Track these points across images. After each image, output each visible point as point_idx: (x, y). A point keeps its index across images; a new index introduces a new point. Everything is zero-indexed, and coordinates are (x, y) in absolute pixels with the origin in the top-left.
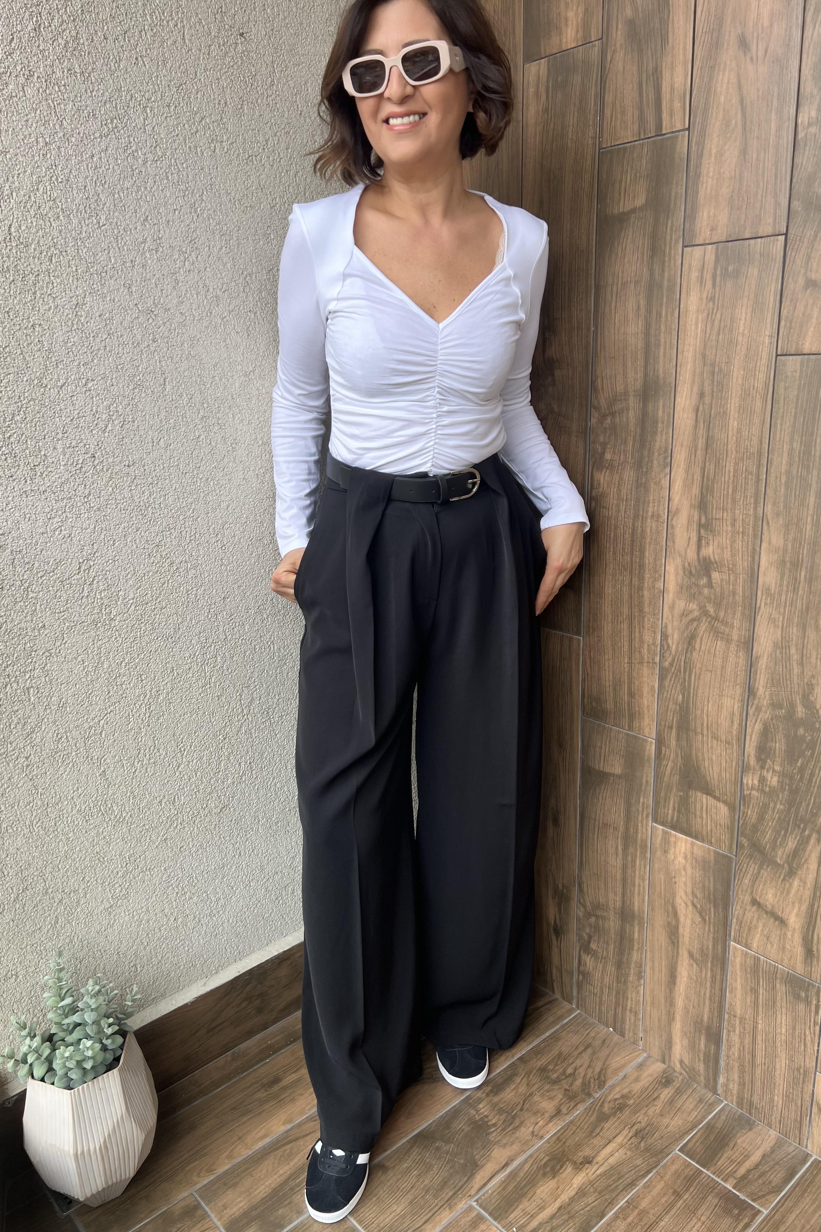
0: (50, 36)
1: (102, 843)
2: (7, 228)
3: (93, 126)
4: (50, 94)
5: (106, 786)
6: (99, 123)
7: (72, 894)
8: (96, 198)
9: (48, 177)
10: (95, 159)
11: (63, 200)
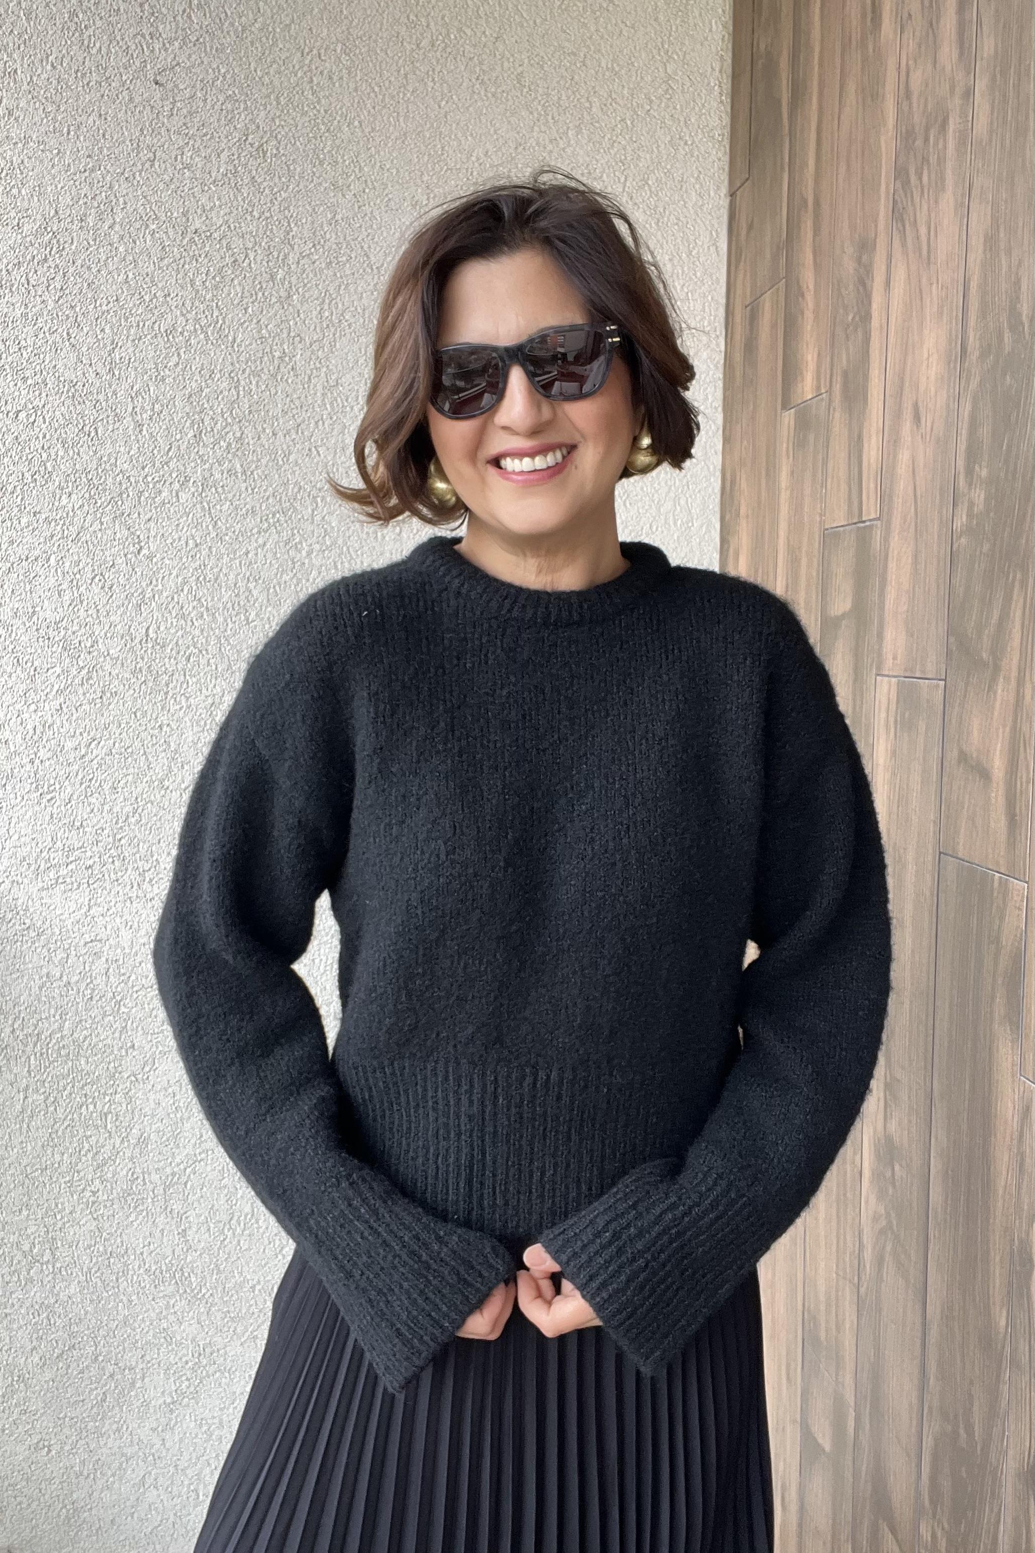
0: (212, 440)
1: (172, 1318)
2: (144, 631)
3: (250, 522)
4: (206, 496)
5: (185, 1250)
6: (259, 520)
7: (127, 1371)
8: (247, 594)
9: (194, 577)
10: (250, 556)
11: (209, 599)
